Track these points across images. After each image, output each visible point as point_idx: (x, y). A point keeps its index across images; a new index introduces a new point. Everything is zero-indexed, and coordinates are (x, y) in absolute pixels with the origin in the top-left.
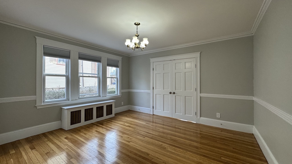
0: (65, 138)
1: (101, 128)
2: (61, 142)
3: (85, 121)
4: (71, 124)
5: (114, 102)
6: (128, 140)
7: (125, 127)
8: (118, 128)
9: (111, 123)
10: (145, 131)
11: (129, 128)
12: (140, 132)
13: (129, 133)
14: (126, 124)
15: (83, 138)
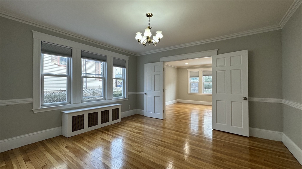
0: (66, 147)
1: (107, 135)
2: (60, 152)
3: (89, 126)
4: (73, 131)
5: (121, 106)
6: (139, 149)
7: (134, 133)
8: (126, 135)
9: (118, 129)
10: (157, 138)
11: (138, 135)
12: (152, 140)
13: (139, 141)
14: (134, 130)
15: (86, 147)
